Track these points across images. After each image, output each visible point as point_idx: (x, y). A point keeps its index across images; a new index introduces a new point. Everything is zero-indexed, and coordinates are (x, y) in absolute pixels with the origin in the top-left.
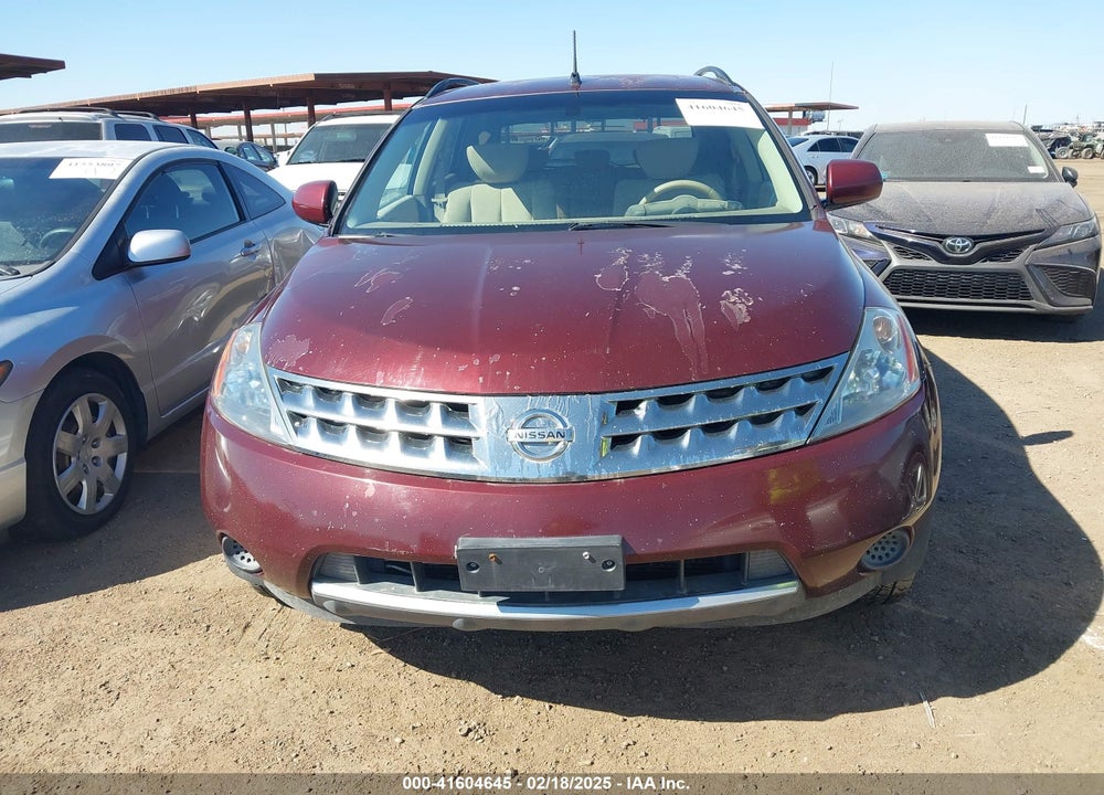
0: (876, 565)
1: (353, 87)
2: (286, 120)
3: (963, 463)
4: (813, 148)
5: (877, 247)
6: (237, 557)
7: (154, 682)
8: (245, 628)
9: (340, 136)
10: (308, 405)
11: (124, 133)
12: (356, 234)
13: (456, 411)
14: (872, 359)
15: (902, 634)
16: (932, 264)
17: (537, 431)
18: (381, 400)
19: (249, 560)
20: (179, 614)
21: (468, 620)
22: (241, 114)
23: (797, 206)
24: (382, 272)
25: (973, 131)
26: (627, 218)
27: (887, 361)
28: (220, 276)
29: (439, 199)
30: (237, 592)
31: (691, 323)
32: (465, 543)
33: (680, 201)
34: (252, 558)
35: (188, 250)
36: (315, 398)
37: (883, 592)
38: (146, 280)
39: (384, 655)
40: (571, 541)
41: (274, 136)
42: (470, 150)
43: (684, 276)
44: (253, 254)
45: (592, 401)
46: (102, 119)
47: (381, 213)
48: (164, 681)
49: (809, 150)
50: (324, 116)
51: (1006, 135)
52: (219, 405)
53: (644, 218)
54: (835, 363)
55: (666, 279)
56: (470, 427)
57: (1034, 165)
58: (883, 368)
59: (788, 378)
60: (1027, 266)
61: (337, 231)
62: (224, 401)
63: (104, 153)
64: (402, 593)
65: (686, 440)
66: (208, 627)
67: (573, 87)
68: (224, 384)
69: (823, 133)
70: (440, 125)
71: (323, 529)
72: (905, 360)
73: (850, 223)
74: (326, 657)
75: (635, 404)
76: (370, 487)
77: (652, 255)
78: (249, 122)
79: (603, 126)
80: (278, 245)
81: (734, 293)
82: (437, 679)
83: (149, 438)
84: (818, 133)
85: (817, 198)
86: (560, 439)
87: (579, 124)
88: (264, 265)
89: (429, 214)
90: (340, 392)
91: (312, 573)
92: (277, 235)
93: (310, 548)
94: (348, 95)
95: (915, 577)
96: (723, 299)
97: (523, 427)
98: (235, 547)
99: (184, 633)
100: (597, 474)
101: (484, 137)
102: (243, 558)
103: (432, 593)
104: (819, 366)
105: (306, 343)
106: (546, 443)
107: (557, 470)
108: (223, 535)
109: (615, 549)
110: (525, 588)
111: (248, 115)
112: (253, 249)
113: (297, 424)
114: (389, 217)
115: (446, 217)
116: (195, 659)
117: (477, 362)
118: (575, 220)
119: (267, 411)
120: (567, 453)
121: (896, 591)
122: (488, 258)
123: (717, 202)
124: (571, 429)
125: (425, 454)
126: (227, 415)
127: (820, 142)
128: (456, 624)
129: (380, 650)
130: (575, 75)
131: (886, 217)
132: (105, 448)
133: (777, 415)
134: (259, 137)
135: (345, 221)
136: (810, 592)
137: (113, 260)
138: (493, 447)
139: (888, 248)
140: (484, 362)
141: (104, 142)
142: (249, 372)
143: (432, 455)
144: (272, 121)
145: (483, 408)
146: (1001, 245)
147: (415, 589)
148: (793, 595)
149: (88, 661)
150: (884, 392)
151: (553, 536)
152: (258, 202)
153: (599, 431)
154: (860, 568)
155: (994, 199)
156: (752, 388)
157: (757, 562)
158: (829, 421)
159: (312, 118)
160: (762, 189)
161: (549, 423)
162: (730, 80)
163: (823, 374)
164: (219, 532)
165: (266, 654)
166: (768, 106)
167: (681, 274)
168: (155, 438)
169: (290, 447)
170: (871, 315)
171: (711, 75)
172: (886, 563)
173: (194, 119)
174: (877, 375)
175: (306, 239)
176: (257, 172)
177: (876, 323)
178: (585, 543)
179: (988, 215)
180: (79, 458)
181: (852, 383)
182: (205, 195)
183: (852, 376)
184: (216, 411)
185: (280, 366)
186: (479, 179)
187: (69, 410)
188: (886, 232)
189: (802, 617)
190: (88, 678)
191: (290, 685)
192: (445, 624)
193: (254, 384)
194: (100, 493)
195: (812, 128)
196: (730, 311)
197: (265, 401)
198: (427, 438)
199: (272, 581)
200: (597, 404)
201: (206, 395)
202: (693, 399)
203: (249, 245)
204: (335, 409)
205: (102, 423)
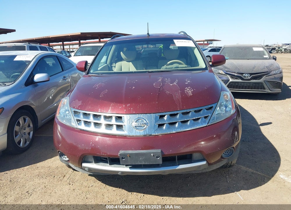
0: (226, 157)
1: (90, 36)
2: (73, 44)
3: (249, 132)
4: (210, 51)
5: (226, 76)
6: (63, 157)
7: (40, 191)
8: (64, 176)
9: (88, 49)
10: (82, 118)
11: (32, 48)
12: (92, 74)
13: (119, 118)
14: (223, 104)
15: (234, 175)
16: (240, 81)
17: (139, 123)
18: (100, 116)
19: (66, 158)
20: (46, 173)
21: (122, 172)
22: (61, 43)
23: (204, 66)
24: (100, 84)
25: (250, 47)
26: (161, 70)
27: (227, 105)
28: (56, 85)
29: (114, 65)
30: (62, 167)
31: (177, 96)
32: (121, 152)
33: (175, 65)
34: (66, 157)
35: (49, 79)
36: (83, 116)
37: (229, 164)
38: (39, 86)
39: (100, 183)
40: (149, 151)
41: (70, 49)
42: (121, 52)
43: (176, 84)
44: (65, 80)
45: (153, 115)
46: (26, 45)
47: (99, 69)
48: (43, 191)
49: (209, 51)
50: (83, 44)
51: (258, 48)
52: (58, 118)
53: (166, 70)
54: (214, 105)
55: (171, 85)
56: (123, 122)
57: (265, 55)
58: (226, 107)
59: (202, 109)
60: (264, 81)
61: (88, 74)
62: (60, 117)
63: (28, 54)
64: (105, 166)
65: (177, 125)
66: (54, 176)
67: (148, 37)
68: (59, 112)
69: (212, 47)
70: (114, 46)
71: (85, 149)
72: (231, 104)
73: (218, 70)
74: (85, 184)
75: (164, 116)
76: (97, 138)
77: (168, 79)
78: (63, 45)
79: (155, 46)
80: (72, 77)
81: (188, 88)
82: (114, 189)
83: (38, 127)
84: (211, 47)
85: (209, 64)
86: (145, 125)
87: (149, 45)
88: (68, 82)
89: (111, 69)
90: (89, 114)
91: (82, 161)
92: (72, 74)
93: (81, 154)
94: (89, 38)
95: (237, 161)
96: (186, 90)
97: (136, 122)
98: (62, 154)
99: (48, 178)
100: (154, 134)
101: (125, 49)
102: (64, 157)
103: (113, 165)
104: (210, 106)
105: (81, 102)
106: (142, 126)
107: (145, 133)
108: (59, 151)
109: (159, 153)
110: (137, 164)
111: (63, 43)
112: (65, 78)
113: (78, 122)
114: (101, 70)
115: (115, 70)
116: (51, 185)
117: (124, 106)
118: (148, 70)
119: (70, 119)
120: (147, 129)
121: (232, 164)
122: (127, 80)
123: (184, 66)
124: (148, 122)
125: (111, 129)
126: (60, 120)
127: (212, 49)
128: (119, 173)
129: (99, 182)
130: (148, 34)
131: (228, 69)
132: (27, 130)
133: (199, 118)
134: (66, 49)
135: (90, 71)
136: (209, 164)
137: (30, 81)
138: (128, 127)
139: (229, 76)
140: (126, 106)
141: (26, 51)
142: (66, 110)
143: (113, 130)
144: (69, 45)
145: (126, 118)
146: (257, 76)
147: (108, 164)
148: (205, 164)
149: (23, 186)
150: (227, 113)
151: (143, 150)
152: (67, 66)
153: (155, 123)
154: (222, 157)
155: (255, 64)
156: (193, 112)
157: (196, 156)
158: (212, 120)
159: (80, 44)
160: (195, 62)
161: (142, 121)
162: (187, 35)
163: (211, 108)
164: (58, 150)
165: (70, 183)
166: (196, 40)
167: (175, 84)
168: (40, 127)
169: (76, 128)
170: (223, 93)
171: (182, 33)
172: (228, 156)
173: (49, 44)
174: (225, 108)
175: (79, 75)
176: (66, 58)
177: (224, 95)
178: (152, 152)
179: (254, 68)
180: (20, 133)
181: (218, 110)
182: (53, 64)
183: (218, 108)
184: (57, 119)
185: (74, 108)
186: (124, 60)
187: (18, 120)
188: (228, 73)
189: (208, 171)
190: (23, 190)
191: (76, 191)
192: (116, 174)
193: (67, 112)
194: (26, 142)
195: (210, 46)
196: (187, 93)
197: (70, 117)
198: (112, 125)
199: (71, 163)
200: (154, 116)
201: (55, 115)
202: (179, 114)
203: (64, 77)
204: (88, 118)
205: (27, 124)
